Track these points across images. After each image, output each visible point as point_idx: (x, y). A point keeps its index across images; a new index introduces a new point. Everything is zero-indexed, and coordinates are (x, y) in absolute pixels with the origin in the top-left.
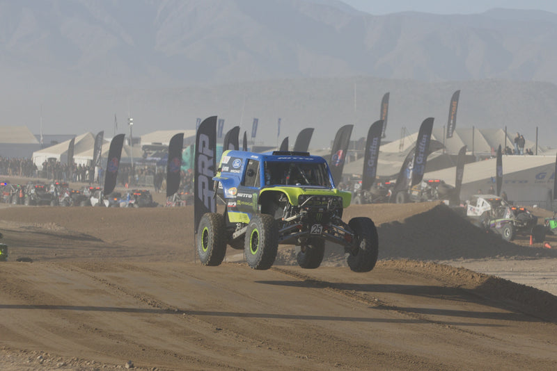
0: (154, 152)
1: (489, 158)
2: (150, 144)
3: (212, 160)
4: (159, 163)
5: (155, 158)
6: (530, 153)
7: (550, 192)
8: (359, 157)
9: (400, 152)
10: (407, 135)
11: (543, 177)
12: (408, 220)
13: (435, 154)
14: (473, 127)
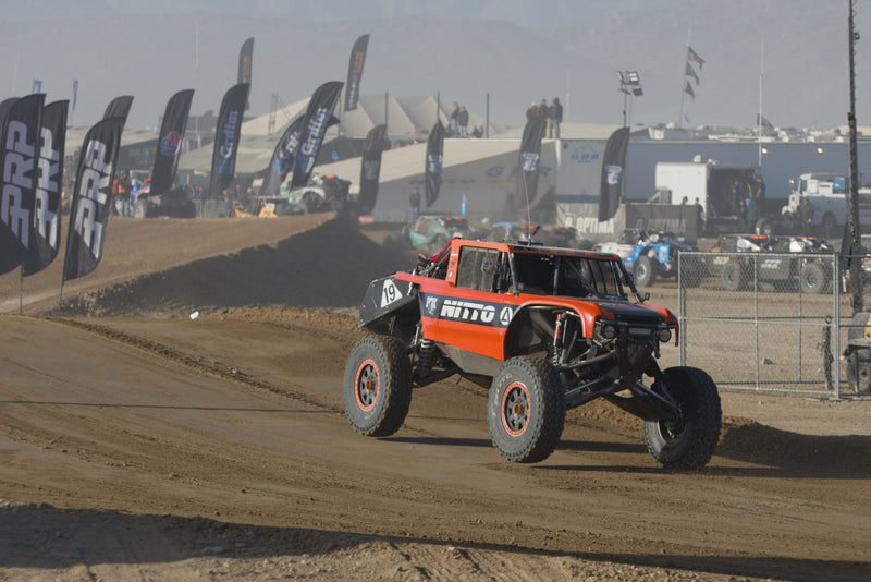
1: (411, 143)
6: (477, 134)
7: (511, 198)
8: (205, 142)
9: (270, 135)
10: (281, 107)
11: (499, 174)
12: (284, 244)
14: (387, 94)
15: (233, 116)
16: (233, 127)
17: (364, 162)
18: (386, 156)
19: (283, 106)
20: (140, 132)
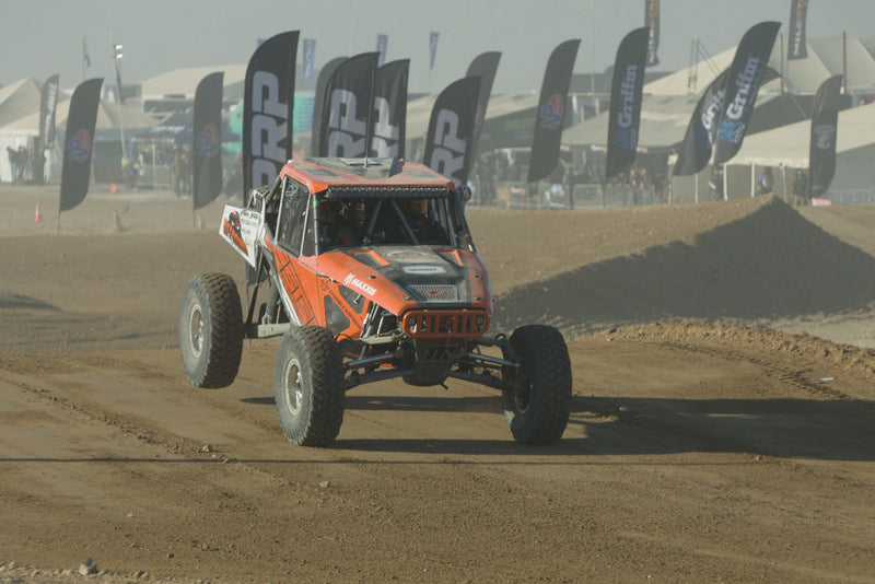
0: (169, 115)
2: (159, 97)
3: (285, 125)
4: (180, 138)
5: (171, 128)
8: (602, 110)
9: (691, 94)
10: (705, 59)
12: (704, 238)
13: (767, 93)
14: (844, 34)
15: (631, 70)
16: (632, 87)
17: (813, 126)
18: (845, 118)
19: (708, 56)
20: (519, 98)
